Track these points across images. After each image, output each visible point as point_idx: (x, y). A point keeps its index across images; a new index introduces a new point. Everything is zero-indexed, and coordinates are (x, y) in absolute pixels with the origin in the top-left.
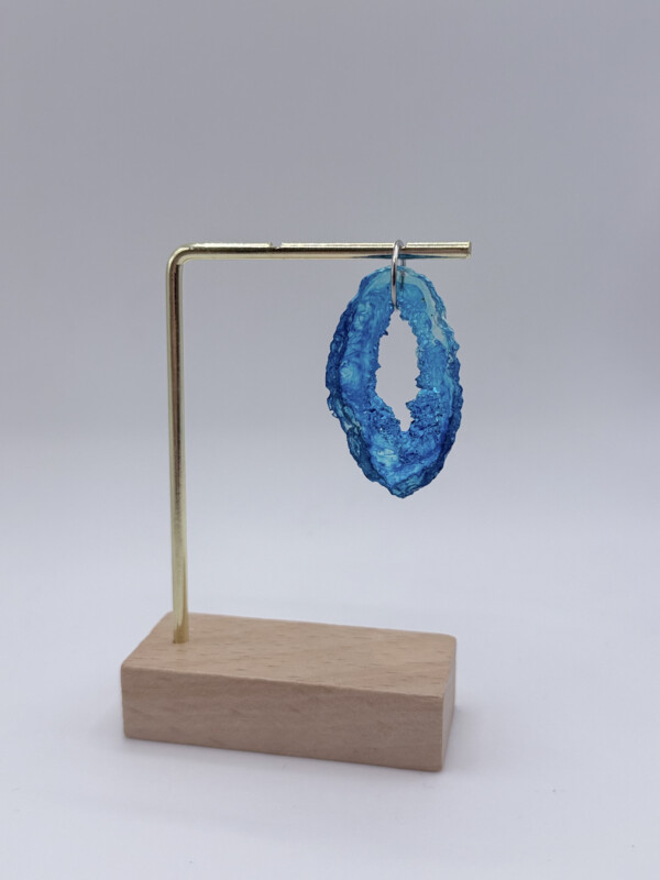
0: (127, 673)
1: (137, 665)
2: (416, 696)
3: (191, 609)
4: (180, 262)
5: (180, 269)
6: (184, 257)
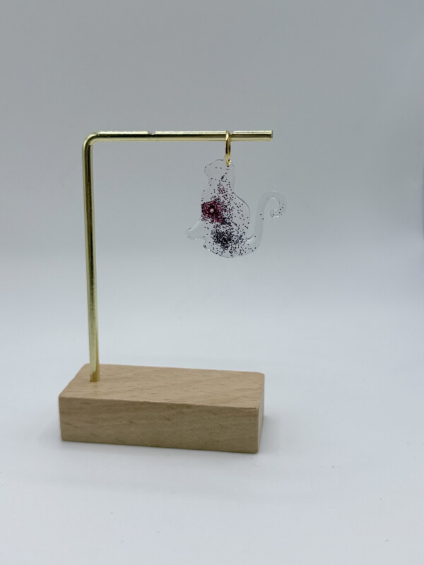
0: (62, 400)
1: (69, 395)
2: (242, 408)
4: (91, 143)
5: (91, 148)
6: (93, 141)
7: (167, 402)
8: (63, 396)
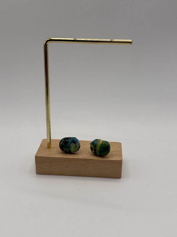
0: (37, 158)
1: (39, 155)
2: (115, 160)
3: (52, 138)
4: (47, 43)
5: (48, 45)
6: (48, 42)
7: (83, 158)
8: (37, 155)
